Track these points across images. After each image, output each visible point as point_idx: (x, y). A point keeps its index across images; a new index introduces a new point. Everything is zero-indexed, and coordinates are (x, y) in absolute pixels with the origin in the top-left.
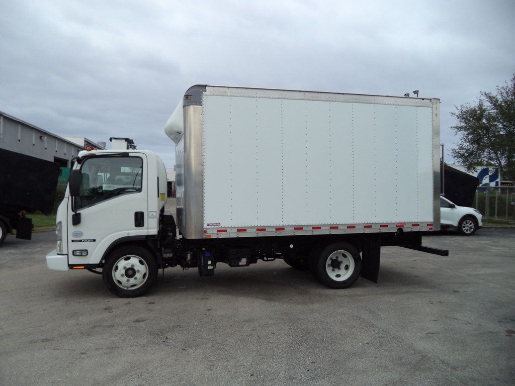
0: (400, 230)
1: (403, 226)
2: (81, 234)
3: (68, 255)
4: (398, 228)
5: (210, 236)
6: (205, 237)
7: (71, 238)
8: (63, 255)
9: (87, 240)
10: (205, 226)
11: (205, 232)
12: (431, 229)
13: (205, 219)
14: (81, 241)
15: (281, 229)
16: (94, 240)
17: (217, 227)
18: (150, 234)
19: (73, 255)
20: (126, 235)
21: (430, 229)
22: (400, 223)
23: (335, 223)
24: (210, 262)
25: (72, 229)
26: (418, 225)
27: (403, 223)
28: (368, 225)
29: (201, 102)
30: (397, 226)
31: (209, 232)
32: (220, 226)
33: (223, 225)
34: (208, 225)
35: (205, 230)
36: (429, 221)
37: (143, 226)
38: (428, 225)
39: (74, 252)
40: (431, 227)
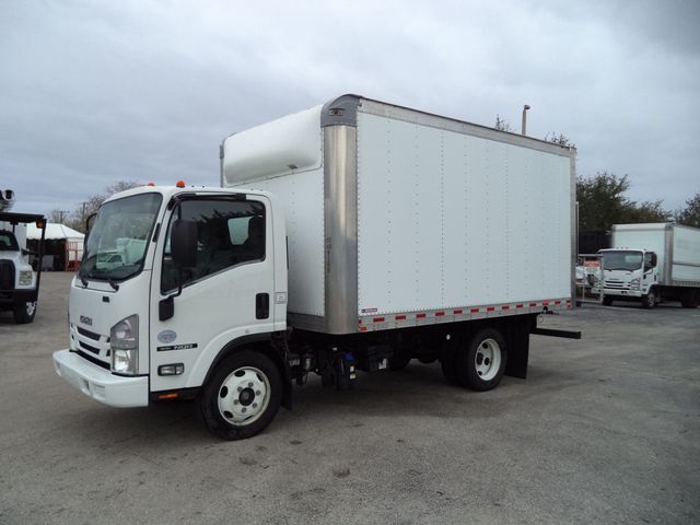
2: (172, 336)
3: (149, 375)
5: (365, 329)
6: (359, 330)
7: (156, 343)
8: (141, 376)
9: (183, 347)
10: (360, 313)
11: (360, 322)
13: (359, 302)
14: (172, 348)
15: (441, 313)
16: (195, 346)
17: (373, 313)
18: (277, 329)
19: (160, 374)
20: (244, 334)
24: (352, 369)
25: (159, 327)
28: (520, 304)
29: (355, 122)
31: (364, 324)
32: (377, 313)
33: (381, 311)
34: (364, 311)
35: (359, 319)
36: (568, 297)
37: (267, 317)
39: (160, 368)
40: (569, 304)
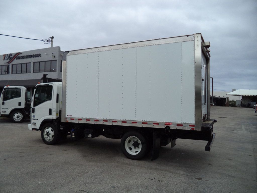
0: (168, 127)
1: (170, 125)
2: (34, 116)
4: (166, 126)
5: (68, 121)
6: (66, 121)
7: (32, 118)
9: (36, 119)
10: (66, 116)
11: (66, 119)
12: (194, 129)
13: (66, 112)
14: (34, 119)
15: (97, 120)
16: (38, 119)
17: (70, 117)
19: (33, 124)
20: (46, 118)
21: (192, 129)
22: (168, 123)
23: (125, 120)
24: (73, 134)
25: (33, 114)
26: (182, 125)
27: (170, 123)
28: (145, 122)
29: (66, 59)
30: (165, 124)
31: (67, 120)
32: (72, 117)
34: (67, 116)
35: (66, 118)
36: (191, 123)
37: (51, 115)
38: (190, 126)
40: (193, 127)
